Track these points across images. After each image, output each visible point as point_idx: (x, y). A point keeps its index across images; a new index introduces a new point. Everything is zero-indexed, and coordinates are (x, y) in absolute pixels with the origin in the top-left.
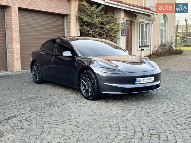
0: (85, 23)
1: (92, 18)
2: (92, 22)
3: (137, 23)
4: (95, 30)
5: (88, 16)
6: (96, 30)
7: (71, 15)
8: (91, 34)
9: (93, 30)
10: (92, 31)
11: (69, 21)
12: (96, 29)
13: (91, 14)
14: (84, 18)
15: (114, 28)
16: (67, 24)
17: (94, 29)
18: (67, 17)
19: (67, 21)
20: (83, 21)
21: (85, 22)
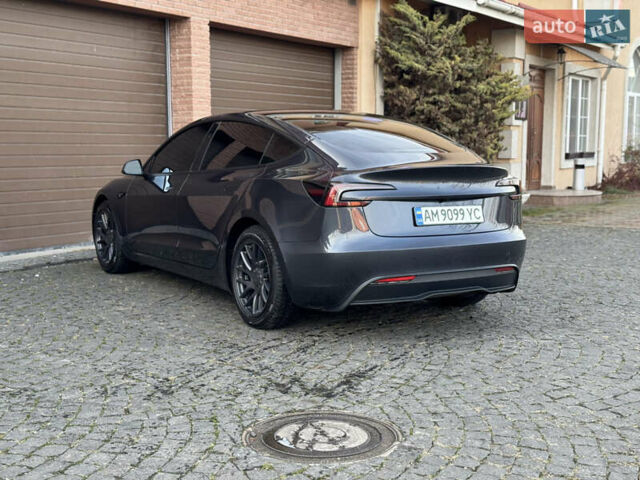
0: (406, 77)
1: (428, 59)
2: (430, 73)
3: (561, 76)
4: (436, 97)
5: (417, 53)
6: (442, 98)
7: (357, 48)
8: (422, 112)
9: (431, 99)
10: (427, 102)
11: (353, 69)
12: (440, 94)
13: (426, 47)
14: (403, 58)
15: (504, 90)
16: (342, 79)
17: (434, 94)
18: (343, 55)
19: (343, 69)
20: (397, 67)
21: (403, 71)
